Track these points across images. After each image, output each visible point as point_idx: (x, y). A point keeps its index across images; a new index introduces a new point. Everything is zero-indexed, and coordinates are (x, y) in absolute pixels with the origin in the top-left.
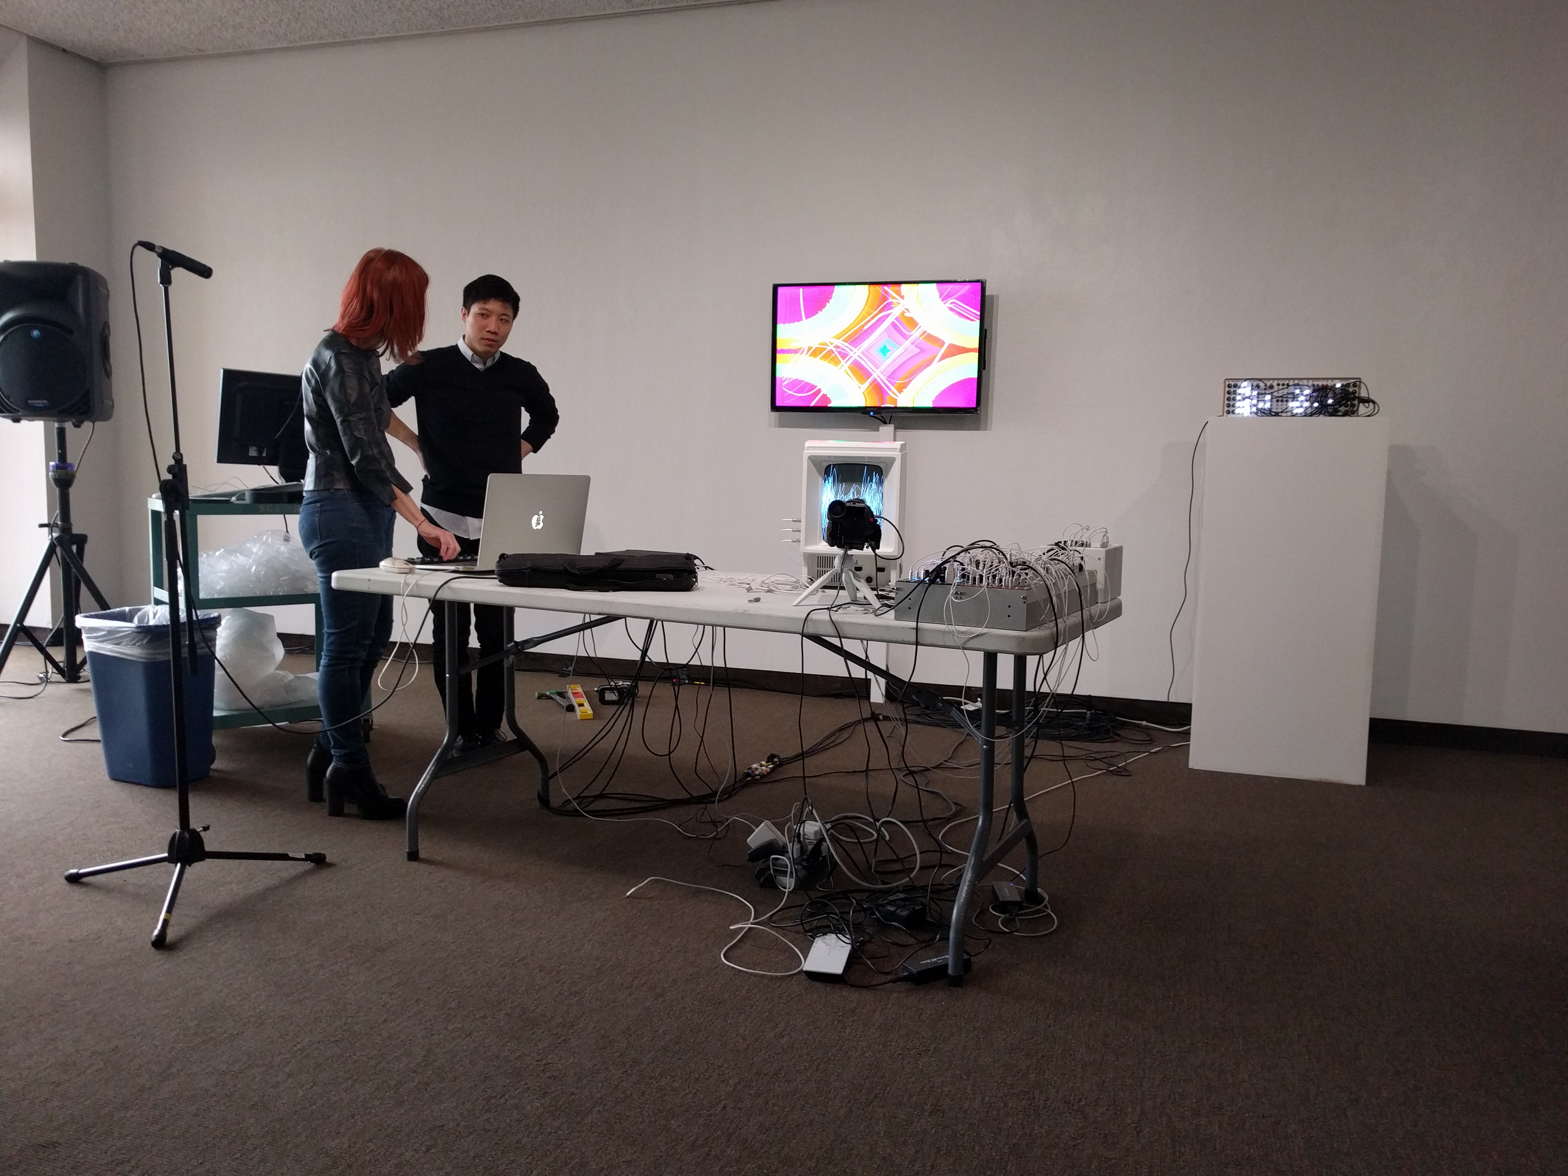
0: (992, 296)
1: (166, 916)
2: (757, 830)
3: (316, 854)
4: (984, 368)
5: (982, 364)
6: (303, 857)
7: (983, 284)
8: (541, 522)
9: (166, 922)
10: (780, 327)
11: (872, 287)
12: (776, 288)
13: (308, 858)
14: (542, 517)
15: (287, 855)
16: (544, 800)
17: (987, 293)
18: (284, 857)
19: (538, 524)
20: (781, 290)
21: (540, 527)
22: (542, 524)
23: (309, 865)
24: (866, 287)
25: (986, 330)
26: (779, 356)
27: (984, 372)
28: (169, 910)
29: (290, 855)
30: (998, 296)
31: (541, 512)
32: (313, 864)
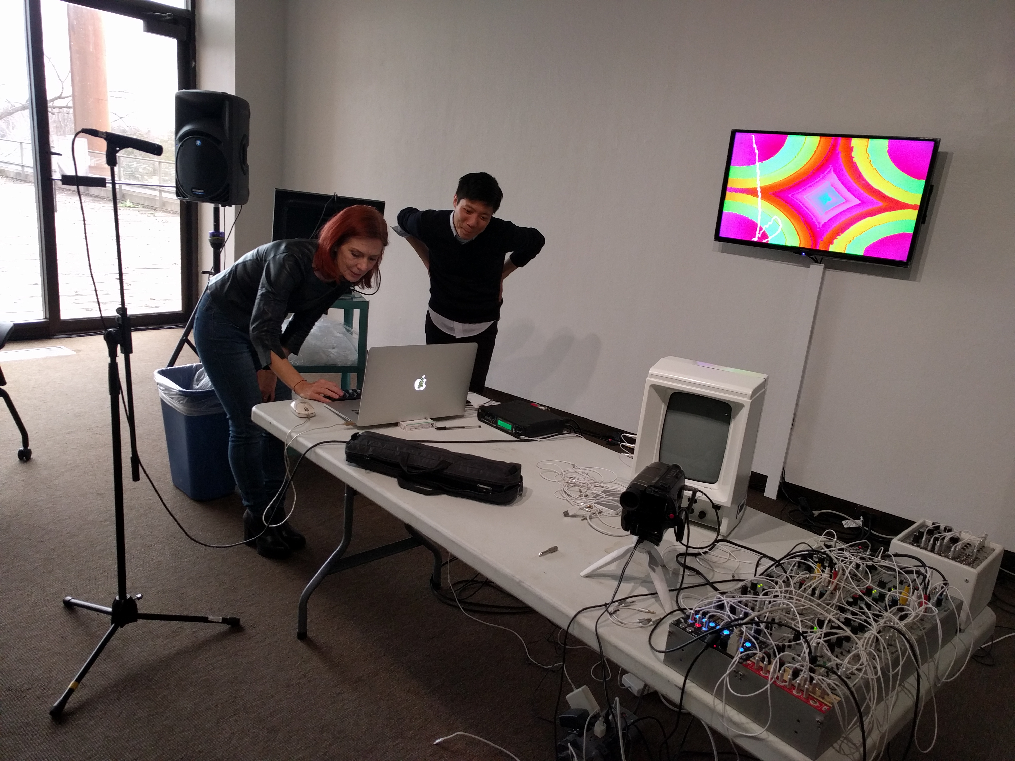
0: (945, 154)
1: (74, 684)
2: (576, 691)
3: (230, 618)
4: (924, 222)
5: (922, 219)
6: (220, 621)
7: (937, 143)
8: (424, 384)
9: (71, 691)
10: (732, 168)
11: (823, 138)
12: (734, 133)
13: (225, 621)
14: (425, 380)
15: (207, 618)
16: (436, 584)
17: (940, 150)
18: (204, 620)
19: (421, 385)
20: (738, 135)
21: (422, 389)
22: (424, 386)
23: (225, 627)
24: (818, 138)
25: (932, 186)
26: (728, 194)
27: (923, 227)
28: (79, 680)
29: (210, 618)
30: (952, 153)
31: (424, 377)
32: (228, 626)
